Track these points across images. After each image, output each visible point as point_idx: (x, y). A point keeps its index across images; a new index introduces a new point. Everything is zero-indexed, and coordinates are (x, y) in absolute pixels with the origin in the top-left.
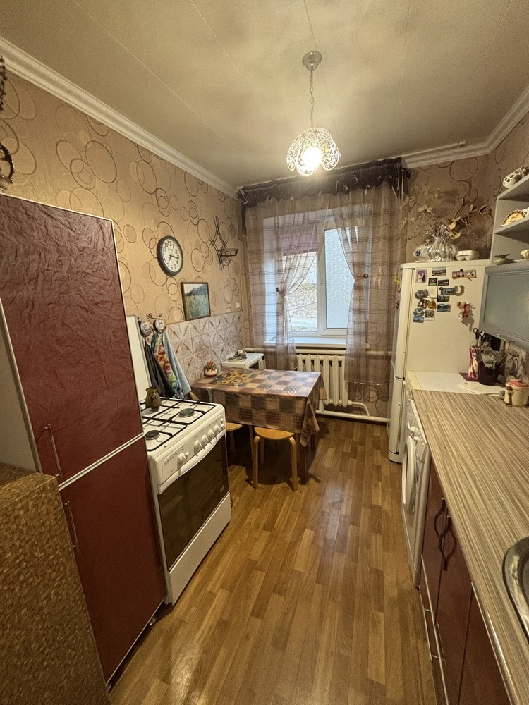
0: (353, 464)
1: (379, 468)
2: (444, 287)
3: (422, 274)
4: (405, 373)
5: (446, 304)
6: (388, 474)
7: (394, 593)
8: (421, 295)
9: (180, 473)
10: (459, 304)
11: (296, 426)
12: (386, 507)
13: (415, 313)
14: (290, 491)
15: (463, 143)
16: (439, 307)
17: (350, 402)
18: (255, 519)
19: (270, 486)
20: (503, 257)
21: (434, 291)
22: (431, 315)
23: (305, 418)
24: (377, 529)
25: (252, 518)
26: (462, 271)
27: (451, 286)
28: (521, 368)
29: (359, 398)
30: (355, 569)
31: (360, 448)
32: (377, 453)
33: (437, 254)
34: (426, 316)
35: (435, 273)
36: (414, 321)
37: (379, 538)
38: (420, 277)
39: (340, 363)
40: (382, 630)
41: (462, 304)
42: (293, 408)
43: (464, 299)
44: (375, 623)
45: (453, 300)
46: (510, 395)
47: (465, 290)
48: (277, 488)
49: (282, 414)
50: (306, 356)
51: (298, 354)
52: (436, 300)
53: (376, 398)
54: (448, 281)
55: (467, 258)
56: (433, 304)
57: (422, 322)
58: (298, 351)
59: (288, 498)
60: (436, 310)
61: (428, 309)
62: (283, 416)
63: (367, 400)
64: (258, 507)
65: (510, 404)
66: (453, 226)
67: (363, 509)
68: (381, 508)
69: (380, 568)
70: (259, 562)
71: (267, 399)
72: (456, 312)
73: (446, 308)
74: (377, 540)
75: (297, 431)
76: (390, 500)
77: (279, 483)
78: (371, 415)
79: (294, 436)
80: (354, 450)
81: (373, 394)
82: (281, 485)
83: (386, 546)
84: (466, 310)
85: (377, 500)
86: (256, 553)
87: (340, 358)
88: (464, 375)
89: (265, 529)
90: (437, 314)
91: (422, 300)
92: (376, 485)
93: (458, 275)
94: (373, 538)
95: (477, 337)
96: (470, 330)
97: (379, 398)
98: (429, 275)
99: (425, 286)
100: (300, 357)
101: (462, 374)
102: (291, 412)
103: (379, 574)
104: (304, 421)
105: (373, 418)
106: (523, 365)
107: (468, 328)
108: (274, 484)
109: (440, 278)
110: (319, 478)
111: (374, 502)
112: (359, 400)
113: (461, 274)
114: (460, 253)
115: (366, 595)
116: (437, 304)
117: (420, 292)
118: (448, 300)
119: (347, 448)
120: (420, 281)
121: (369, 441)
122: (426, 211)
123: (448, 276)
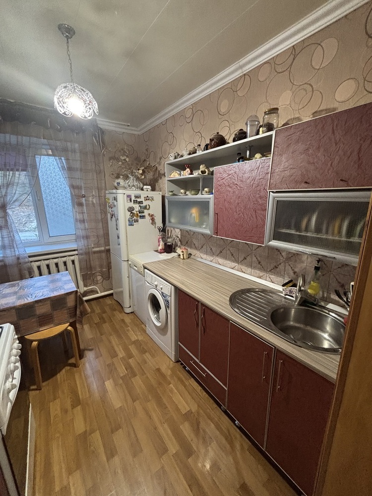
0: (106, 327)
1: (123, 321)
2: (141, 205)
3: (129, 196)
4: (128, 257)
5: (143, 214)
6: (130, 321)
7: (169, 372)
8: (131, 210)
9: (11, 403)
10: (149, 214)
11: (70, 316)
12: (140, 338)
13: (129, 221)
14: (75, 369)
15: (129, 124)
16: (140, 216)
17: (85, 289)
18: (59, 409)
19: (54, 378)
20: (172, 192)
21: (137, 208)
22: (137, 221)
23: (78, 306)
24: (143, 351)
25: (56, 410)
26: (148, 196)
27: (144, 205)
28: (180, 242)
29: (90, 283)
30: (147, 377)
31: (104, 315)
32: (117, 313)
33: (133, 186)
34: (135, 222)
35: (136, 197)
36: (129, 225)
37: (147, 354)
38: (128, 199)
39: (73, 262)
40: (176, 391)
41: (151, 215)
42: (66, 303)
43: (151, 212)
44: (171, 391)
45: (146, 212)
46: (183, 255)
47: (150, 207)
48: (61, 375)
49: (55, 312)
50: (39, 262)
51: (31, 262)
52: (138, 212)
53: (102, 280)
54: (142, 202)
55: (148, 190)
56: (137, 215)
57: (133, 225)
58: (31, 259)
59: (77, 376)
60: (139, 218)
61: (135, 218)
62: (56, 314)
63: (96, 283)
64: (55, 399)
65: (184, 259)
66: (141, 172)
67: (130, 347)
68: (138, 340)
69: (157, 367)
70: (88, 429)
71: (36, 305)
72: (148, 218)
73: (143, 217)
74: (147, 356)
75: (71, 321)
76: (140, 333)
77: (60, 370)
78: (101, 293)
79: (70, 325)
80: (102, 318)
81: (99, 278)
82: (64, 371)
83: (153, 356)
84: (152, 217)
85: (134, 338)
86: (80, 426)
87: (72, 258)
88: (157, 251)
89: (74, 406)
90: (140, 220)
91: (132, 213)
92: (128, 330)
93: (147, 199)
94: (145, 357)
95: (160, 231)
96: (155, 227)
97: (104, 279)
98: (133, 198)
99: (132, 205)
100: (35, 265)
101: (155, 251)
102: (63, 307)
103: (158, 370)
104: (78, 309)
105: (103, 294)
106: (180, 241)
107: (154, 226)
108: (56, 374)
109: (139, 200)
110: (90, 348)
111: (133, 340)
112: (90, 285)
113: (148, 198)
114: (145, 187)
115: (160, 384)
116: (139, 214)
117: (130, 208)
118: (143, 213)
119: (96, 320)
120: (129, 201)
121: (107, 309)
122: (125, 160)
123: (142, 199)
